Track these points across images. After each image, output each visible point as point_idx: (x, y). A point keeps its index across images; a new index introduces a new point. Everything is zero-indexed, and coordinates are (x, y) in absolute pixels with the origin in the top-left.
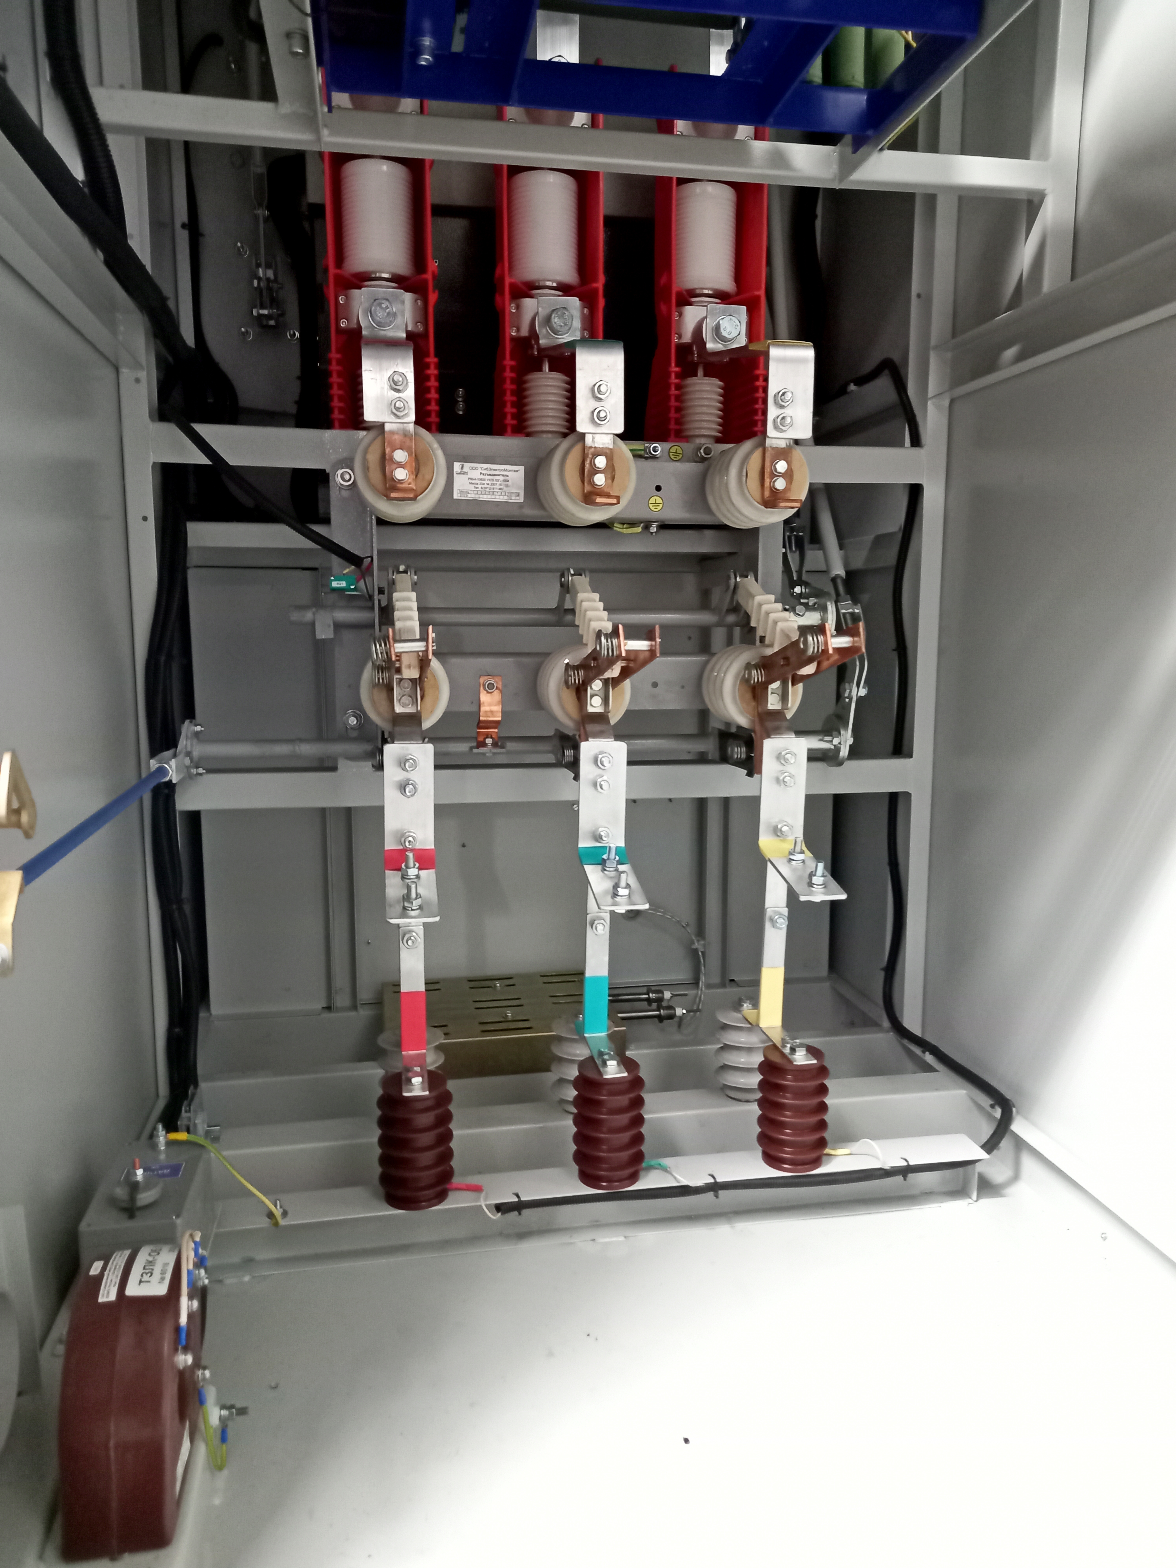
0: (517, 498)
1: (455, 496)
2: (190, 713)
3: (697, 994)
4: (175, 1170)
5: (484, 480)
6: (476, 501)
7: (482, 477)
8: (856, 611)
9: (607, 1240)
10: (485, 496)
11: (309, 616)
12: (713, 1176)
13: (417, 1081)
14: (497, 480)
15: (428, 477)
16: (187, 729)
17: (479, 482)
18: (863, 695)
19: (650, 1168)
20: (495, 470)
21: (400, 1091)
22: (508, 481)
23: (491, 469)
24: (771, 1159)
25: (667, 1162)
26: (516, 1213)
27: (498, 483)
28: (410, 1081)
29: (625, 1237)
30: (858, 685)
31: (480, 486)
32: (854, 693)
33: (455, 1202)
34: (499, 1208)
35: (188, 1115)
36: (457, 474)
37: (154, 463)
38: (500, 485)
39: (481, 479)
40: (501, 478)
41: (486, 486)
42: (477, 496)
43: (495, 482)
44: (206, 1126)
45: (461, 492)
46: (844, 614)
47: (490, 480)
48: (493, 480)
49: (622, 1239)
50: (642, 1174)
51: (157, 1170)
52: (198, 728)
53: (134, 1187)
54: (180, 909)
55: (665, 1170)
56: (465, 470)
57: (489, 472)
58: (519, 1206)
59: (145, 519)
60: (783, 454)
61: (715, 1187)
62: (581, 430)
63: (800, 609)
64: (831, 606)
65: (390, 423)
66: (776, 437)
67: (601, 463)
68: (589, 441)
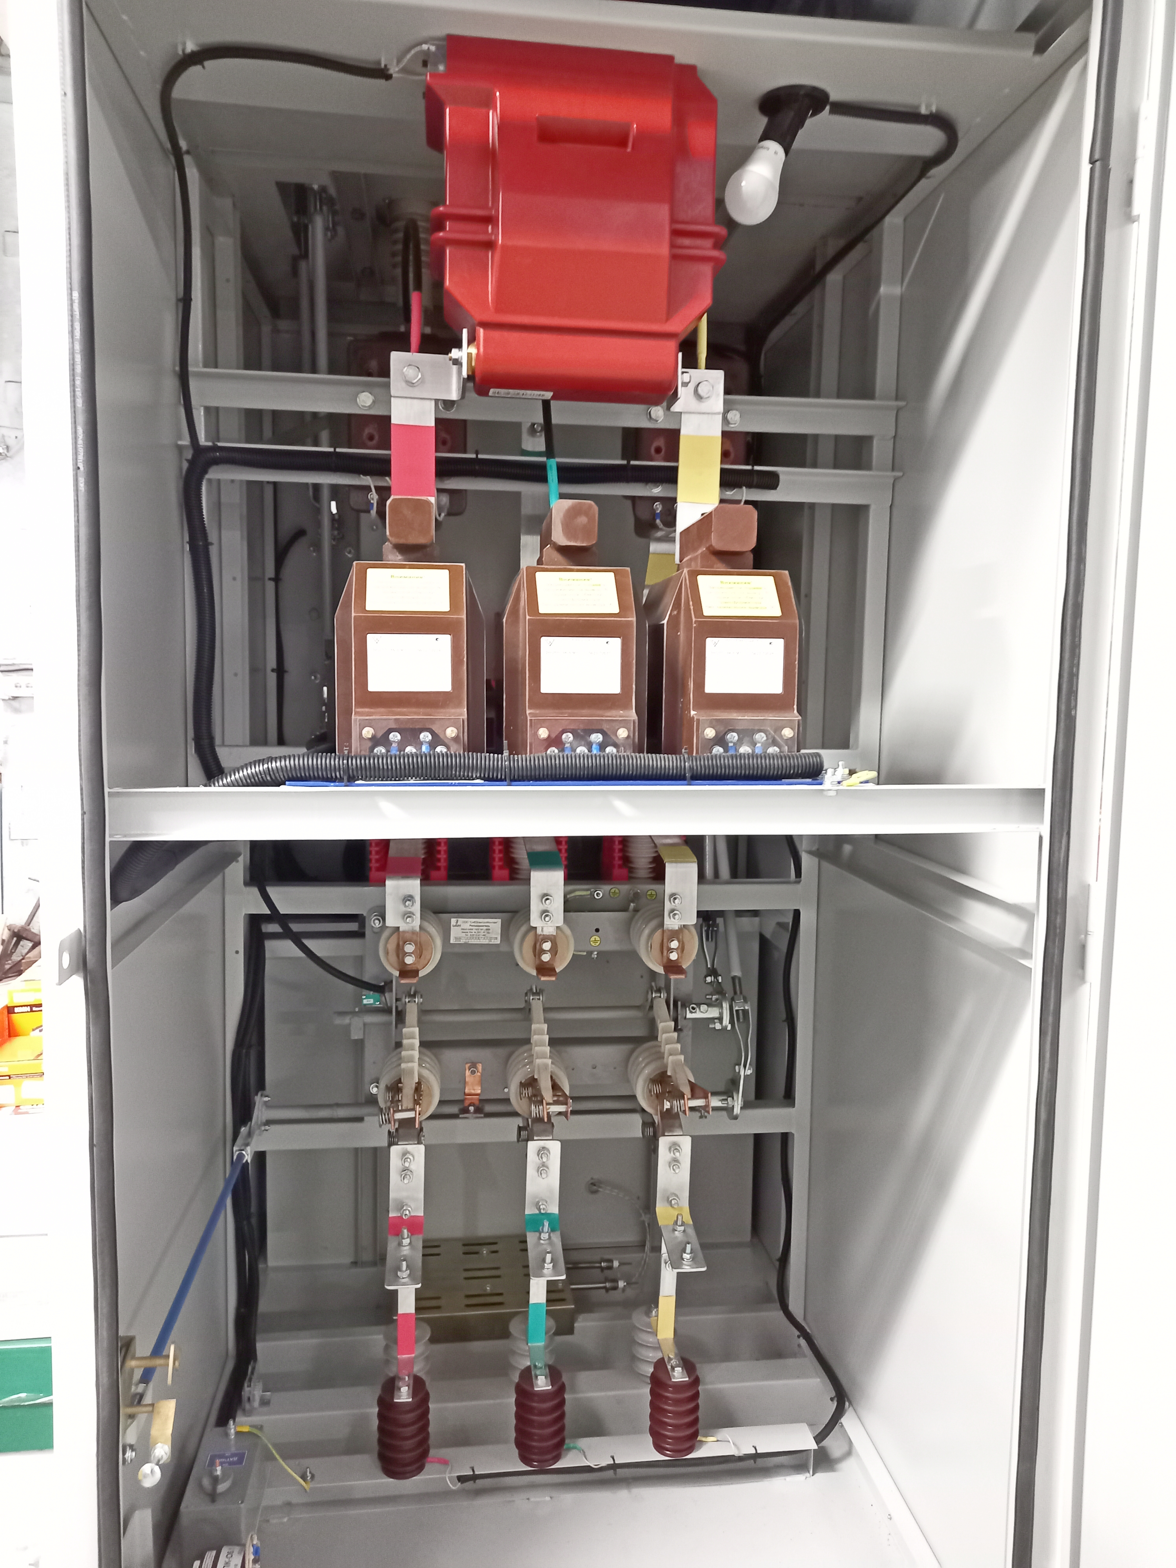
0: (496, 941)
1: (452, 942)
2: (261, 1085)
3: (643, 1257)
4: (241, 1457)
5: (472, 929)
6: (466, 944)
7: (471, 927)
8: (746, 1008)
9: (538, 1499)
10: (473, 940)
11: (347, 1020)
12: (613, 1458)
13: (404, 1390)
14: (481, 929)
15: (428, 958)
16: (259, 1100)
17: (468, 931)
18: (749, 1074)
19: (569, 1449)
20: (480, 923)
21: (393, 1398)
22: (489, 929)
23: (477, 922)
24: (659, 1447)
25: (584, 1443)
26: (472, 1482)
27: (483, 931)
28: (400, 1389)
29: (551, 1497)
30: (745, 1067)
31: (469, 934)
32: (742, 1074)
33: (430, 1473)
34: (461, 1479)
35: (249, 1389)
36: (453, 926)
37: (245, 914)
38: (484, 932)
39: (470, 929)
40: (485, 928)
41: (473, 933)
42: (467, 941)
43: (480, 931)
44: (261, 1391)
45: (456, 938)
46: (737, 1011)
47: (476, 929)
48: (478, 929)
49: (548, 1498)
50: (563, 1453)
51: (229, 1457)
52: (266, 1099)
53: (215, 1480)
54: (249, 1223)
55: (580, 1453)
56: (459, 924)
57: (476, 924)
58: (474, 1478)
59: (237, 952)
60: (675, 934)
61: (614, 1467)
62: (533, 924)
63: (704, 1007)
64: (726, 1005)
65: (403, 927)
66: (671, 923)
67: (547, 946)
68: (539, 931)
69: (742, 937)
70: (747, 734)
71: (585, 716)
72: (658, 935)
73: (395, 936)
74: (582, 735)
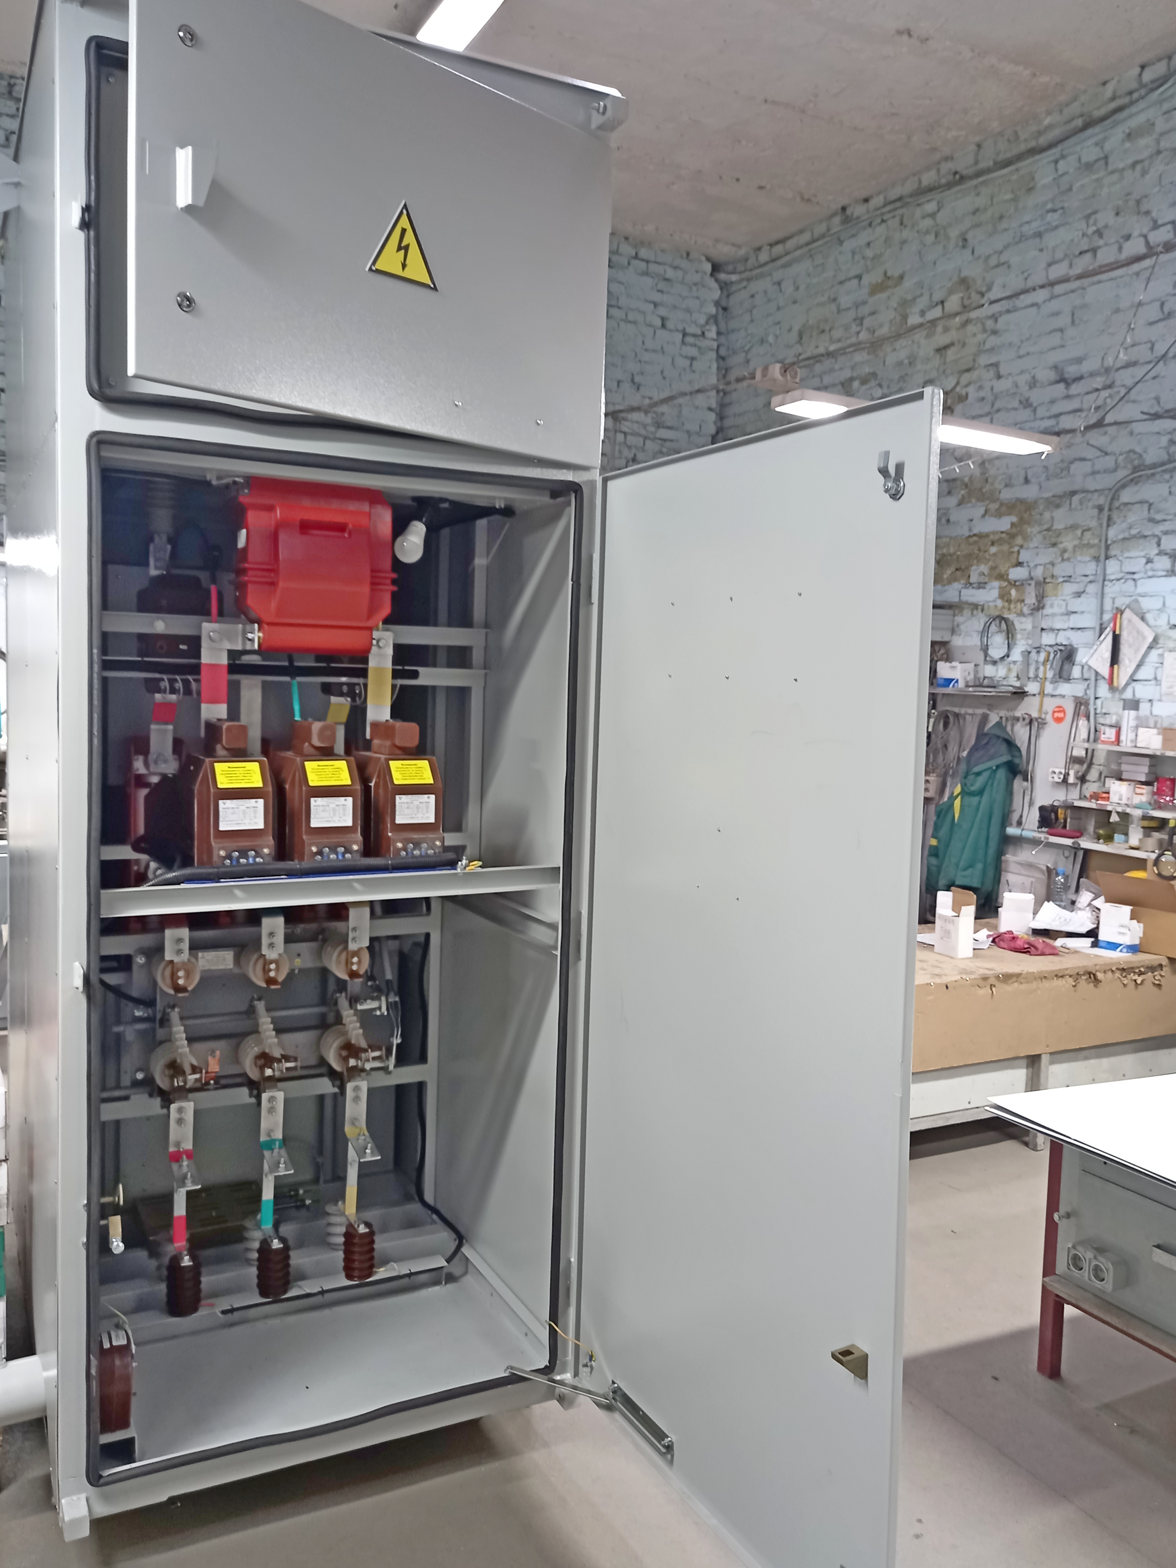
0: (230, 966)
1: (205, 967)
6: (209, 970)
7: (213, 958)
8: (397, 1000)
10: (214, 967)
11: (121, 1028)
12: (322, 1288)
13: (185, 1258)
15: (192, 979)
17: (211, 960)
18: (399, 1042)
19: (292, 1286)
21: (178, 1264)
22: (225, 959)
23: (219, 954)
24: (349, 1277)
25: (300, 1283)
26: (232, 1314)
28: (182, 1258)
30: (396, 1037)
31: (209, 963)
32: (395, 1043)
33: (202, 1312)
34: (224, 1312)
36: (200, 958)
38: (222, 961)
40: (222, 958)
41: (214, 962)
42: (210, 967)
45: (202, 967)
46: (391, 1003)
47: (219, 959)
50: (288, 1289)
55: (300, 1287)
56: (204, 956)
57: (216, 956)
58: (233, 1311)
60: (356, 953)
61: (322, 1292)
62: (263, 953)
63: (369, 1001)
64: (383, 999)
65: (176, 959)
66: (352, 946)
67: (273, 966)
68: (267, 957)
69: (390, 954)
70: (417, 845)
71: (334, 839)
72: (344, 956)
73: (170, 966)
74: (333, 850)
